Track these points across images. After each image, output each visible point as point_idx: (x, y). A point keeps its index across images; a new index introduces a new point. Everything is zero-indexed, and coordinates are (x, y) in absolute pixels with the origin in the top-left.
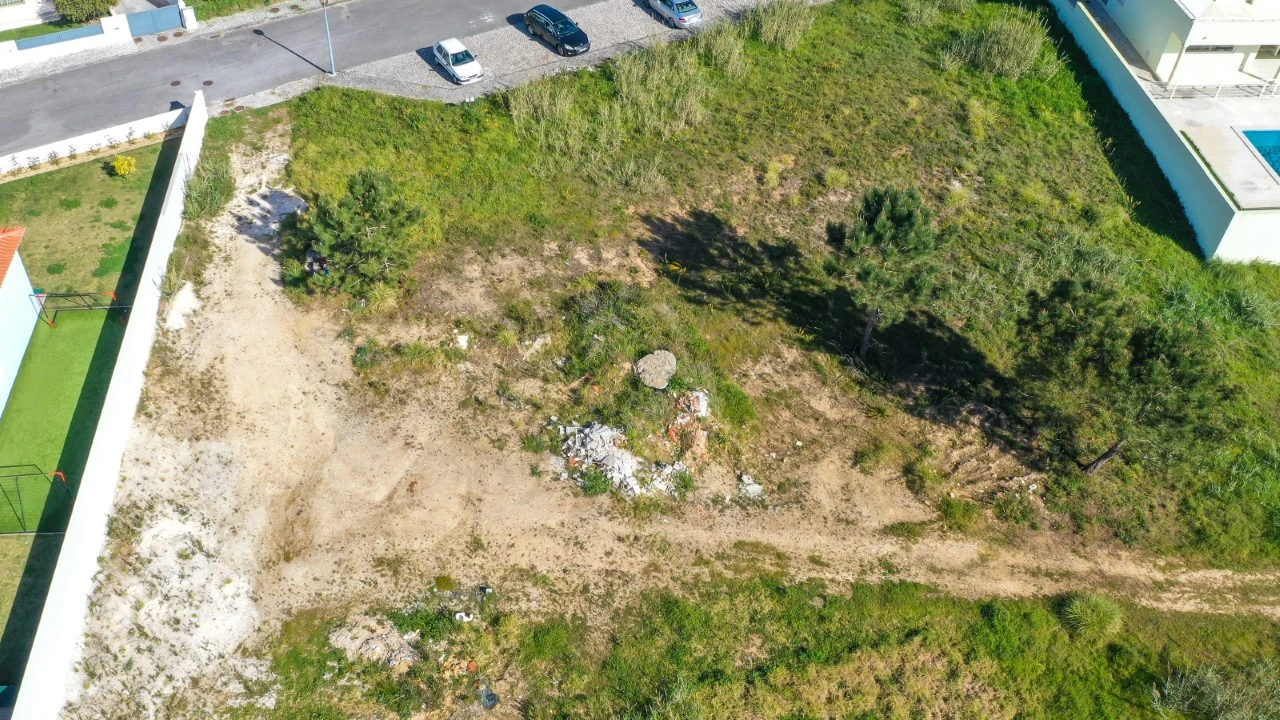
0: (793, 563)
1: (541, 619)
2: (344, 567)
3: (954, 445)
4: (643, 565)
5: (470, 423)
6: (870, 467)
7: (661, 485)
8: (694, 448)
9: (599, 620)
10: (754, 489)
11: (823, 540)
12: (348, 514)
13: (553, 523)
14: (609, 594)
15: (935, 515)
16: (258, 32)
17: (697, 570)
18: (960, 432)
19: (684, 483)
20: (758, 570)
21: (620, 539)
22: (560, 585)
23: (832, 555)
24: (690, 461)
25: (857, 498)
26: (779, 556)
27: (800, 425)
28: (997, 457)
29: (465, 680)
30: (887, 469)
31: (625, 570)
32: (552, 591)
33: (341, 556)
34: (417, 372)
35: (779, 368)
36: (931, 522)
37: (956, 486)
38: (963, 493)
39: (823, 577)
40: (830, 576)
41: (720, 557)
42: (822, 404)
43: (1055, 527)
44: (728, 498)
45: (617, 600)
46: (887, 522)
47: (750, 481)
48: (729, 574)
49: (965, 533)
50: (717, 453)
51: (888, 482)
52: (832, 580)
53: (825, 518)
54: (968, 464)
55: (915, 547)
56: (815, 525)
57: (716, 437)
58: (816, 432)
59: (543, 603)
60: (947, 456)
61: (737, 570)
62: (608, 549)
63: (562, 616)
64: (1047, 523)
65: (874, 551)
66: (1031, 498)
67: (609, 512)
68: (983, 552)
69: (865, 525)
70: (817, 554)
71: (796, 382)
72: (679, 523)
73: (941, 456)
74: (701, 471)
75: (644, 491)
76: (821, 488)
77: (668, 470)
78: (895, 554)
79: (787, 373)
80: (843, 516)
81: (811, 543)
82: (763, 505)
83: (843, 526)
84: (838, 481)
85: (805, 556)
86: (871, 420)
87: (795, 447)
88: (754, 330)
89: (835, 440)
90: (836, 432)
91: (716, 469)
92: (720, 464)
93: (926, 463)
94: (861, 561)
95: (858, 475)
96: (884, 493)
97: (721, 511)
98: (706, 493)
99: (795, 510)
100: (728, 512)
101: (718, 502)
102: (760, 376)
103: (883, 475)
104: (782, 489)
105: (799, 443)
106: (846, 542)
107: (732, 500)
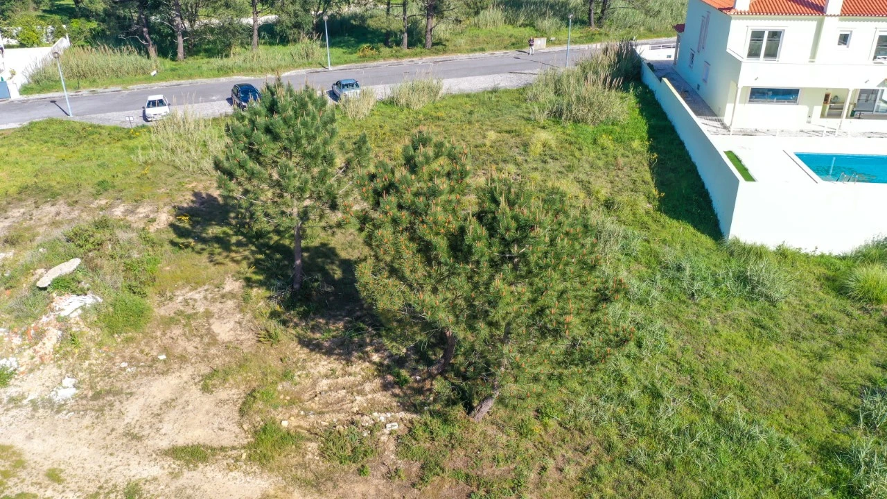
0: (23, 474)
3: (332, 374)
6: (214, 385)
8: (37, 348)
10: (66, 392)
11: (85, 452)
15: (245, 442)
18: (349, 362)
23: (79, 471)
24: (25, 359)
25: (173, 414)
26: (20, 464)
27: (182, 343)
28: (374, 391)
30: (231, 392)
35: (209, 296)
36: (233, 448)
37: (298, 415)
38: (302, 423)
39: (40, 493)
40: (49, 493)
42: (224, 330)
43: (391, 475)
44: (29, 398)
46: (181, 441)
47: (71, 385)
49: (263, 466)
50: (65, 357)
51: (222, 402)
53: (113, 430)
54: (334, 394)
55: (186, 474)
56: (93, 436)
57: (69, 338)
58: (190, 349)
60: (314, 384)
64: (384, 469)
65: (132, 473)
66: (384, 438)
68: (272, 492)
69: (150, 442)
70: (62, 467)
71: (215, 308)
73: (308, 382)
74: (31, 371)
76: (141, 401)
78: (155, 479)
79: (214, 300)
80: (136, 431)
81: (70, 454)
82: (59, 409)
83: (125, 440)
84: (168, 395)
85: (46, 468)
86: (259, 344)
87: (155, 360)
88: (213, 269)
89: (205, 358)
90: (213, 351)
91: (51, 371)
92: (60, 367)
93: (280, 388)
94: (106, 482)
95: (195, 392)
96: (208, 413)
97: (8, 410)
98: (12, 391)
99: (88, 417)
100: (14, 412)
101: (15, 401)
102: (186, 300)
103: (222, 394)
104: (97, 396)
105: (163, 357)
106: (110, 459)
107: (31, 401)
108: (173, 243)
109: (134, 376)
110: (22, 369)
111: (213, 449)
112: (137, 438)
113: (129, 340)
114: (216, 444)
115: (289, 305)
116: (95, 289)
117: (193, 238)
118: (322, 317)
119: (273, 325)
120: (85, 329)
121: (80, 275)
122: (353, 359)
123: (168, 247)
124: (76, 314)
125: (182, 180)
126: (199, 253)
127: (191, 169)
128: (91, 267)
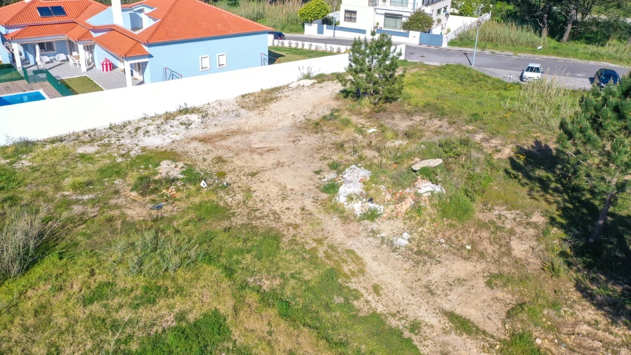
0: (361, 278)
1: (222, 204)
2: (208, 152)
3: (593, 324)
4: (293, 222)
5: (327, 149)
6: (496, 284)
7: (358, 207)
8: (397, 206)
9: (238, 221)
10: (402, 241)
11: (399, 284)
12: (239, 144)
13: (289, 187)
14: (260, 218)
15: (503, 337)
16: (466, 54)
17: (311, 242)
18: (614, 322)
19: (372, 215)
20: (339, 265)
21: (303, 209)
22: (250, 203)
23: (391, 295)
24: (389, 210)
25: (460, 290)
26: (362, 272)
27: (486, 243)
29: (165, 197)
30: (507, 296)
31: (282, 217)
32: (244, 202)
33: (214, 150)
34: (337, 129)
35: (518, 219)
36: (492, 337)
37: (552, 341)
38: (553, 348)
39: (366, 295)
40: (370, 298)
41: (331, 247)
42: (519, 248)
44: (382, 235)
45: (258, 221)
46: (458, 312)
47: (406, 238)
48: (321, 254)
50: (410, 218)
51: (497, 299)
52: (367, 302)
53: (419, 279)
54: (589, 341)
55: (453, 335)
56: (407, 277)
57: (417, 208)
58: (490, 251)
59: (233, 202)
60: (576, 324)
61: (328, 257)
62: (291, 208)
63: (231, 209)
65: (420, 314)
67: (317, 200)
69: (439, 300)
70: (383, 286)
71: (519, 230)
72: (339, 225)
73: (571, 320)
74: (389, 219)
75: (346, 203)
76: (444, 270)
77: (371, 205)
78: (432, 326)
79: (520, 224)
80: (433, 288)
81: (390, 280)
82: (395, 250)
83: (424, 290)
84: (462, 275)
85: (374, 282)
86: (541, 271)
87: (463, 247)
88: (528, 200)
89: (497, 262)
90: (505, 260)
91: (399, 224)
92: (405, 223)
93: (545, 312)
94: (403, 310)
95: (481, 283)
96: (484, 301)
97: (368, 236)
98: (375, 226)
99: (408, 264)
100: (371, 239)
101: (374, 233)
102: (500, 215)
103: (500, 294)
104: (419, 253)
105: (469, 247)
106: (410, 297)
107: (382, 237)
108: (506, 171)
109: (446, 251)
110: (385, 215)
111: (478, 329)
112: (432, 293)
113: (451, 226)
114: (481, 327)
115: (579, 252)
116: (444, 183)
117: (522, 173)
118: (604, 274)
119: (559, 262)
120: (428, 207)
121: (439, 171)
122: (619, 322)
123: (502, 173)
124: (426, 195)
125: (531, 129)
126: (523, 185)
127: (540, 123)
128: (447, 167)
